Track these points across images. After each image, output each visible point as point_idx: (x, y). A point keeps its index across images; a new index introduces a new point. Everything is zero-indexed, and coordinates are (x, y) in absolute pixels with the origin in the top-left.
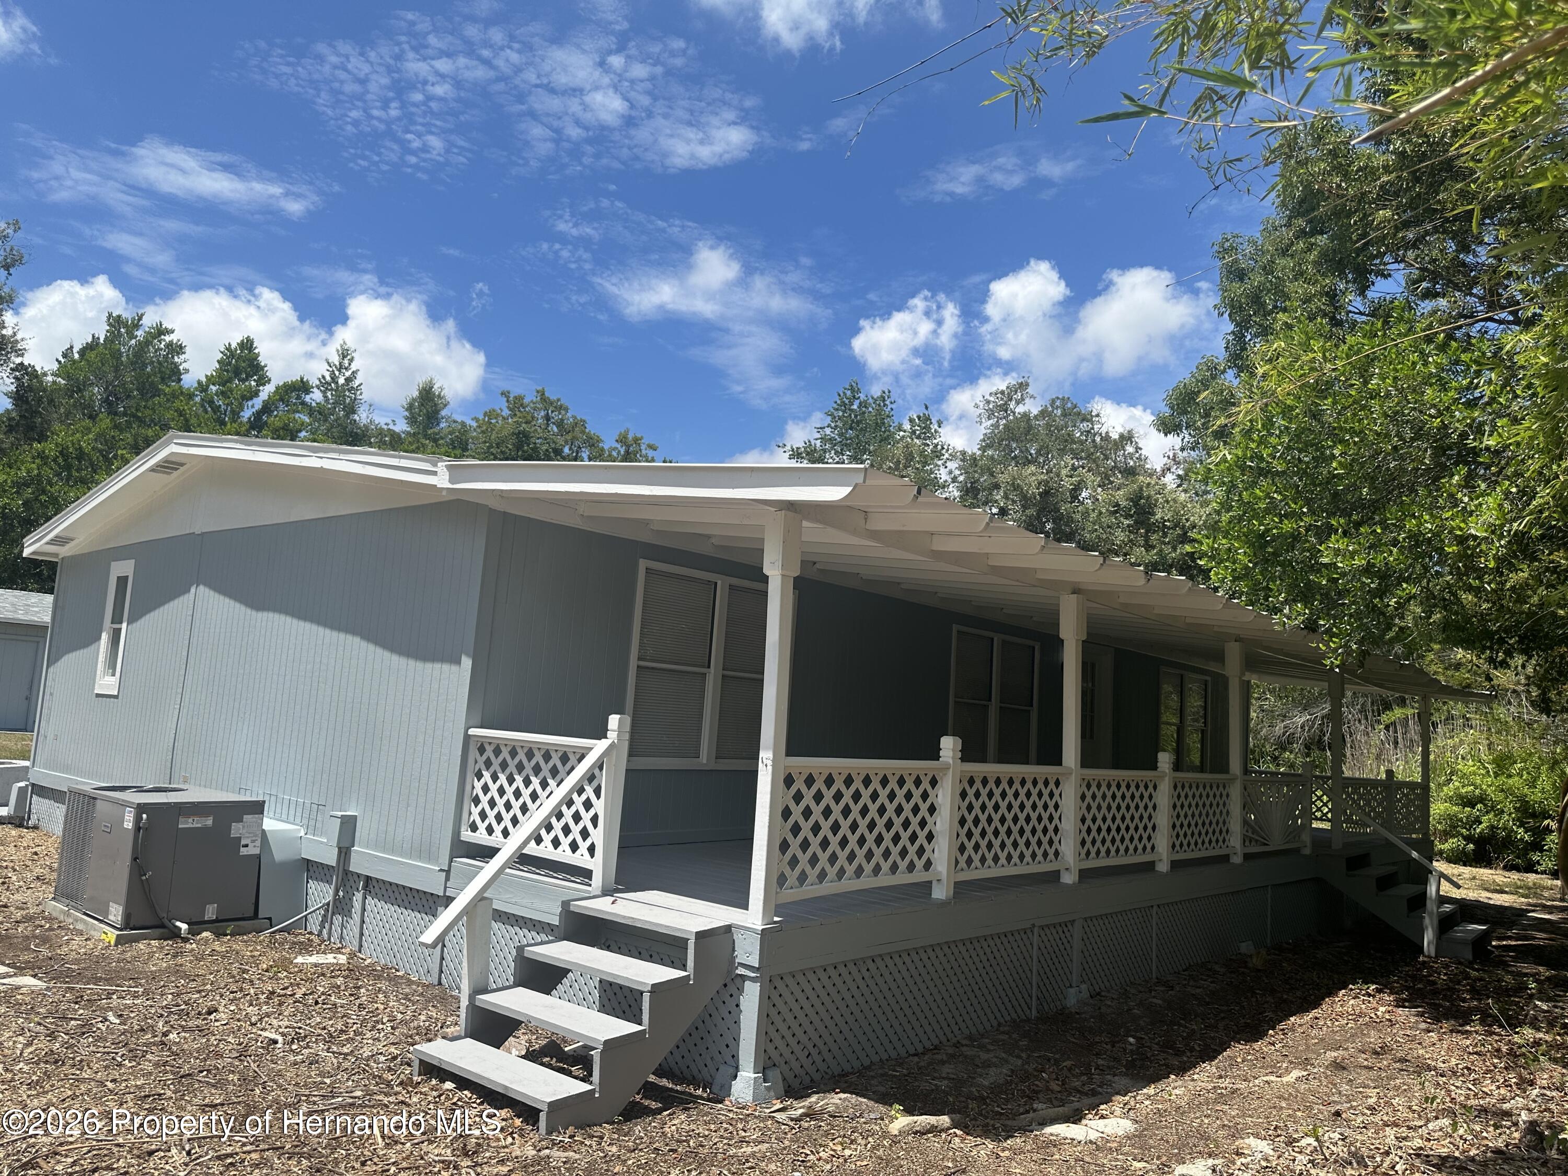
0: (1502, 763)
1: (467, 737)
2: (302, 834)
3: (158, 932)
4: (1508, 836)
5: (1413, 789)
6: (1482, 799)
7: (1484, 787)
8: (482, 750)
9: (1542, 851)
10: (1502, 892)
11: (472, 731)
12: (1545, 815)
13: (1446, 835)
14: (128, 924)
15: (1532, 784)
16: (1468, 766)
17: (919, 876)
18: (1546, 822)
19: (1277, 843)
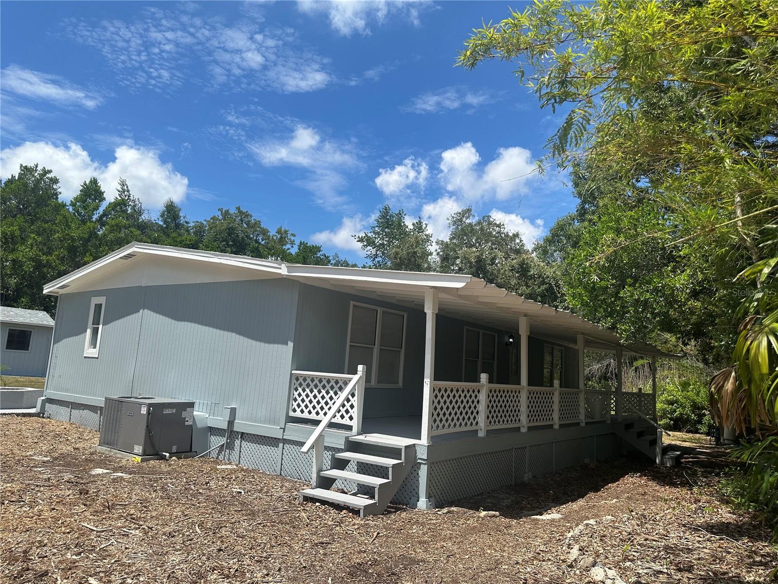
0: (685, 385)
1: (291, 374)
2: (207, 416)
3: (157, 457)
4: (688, 418)
5: (649, 396)
6: (676, 402)
7: (678, 396)
8: (297, 379)
9: (702, 424)
10: (685, 441)
11: (293, 372)
12: (703, 408)
13: (662, 418)
14: (144, 453)
15: (698, 394)
16: (671, 387)
17: (474, 428)
18: (704, 411)
19: (597, 418)
